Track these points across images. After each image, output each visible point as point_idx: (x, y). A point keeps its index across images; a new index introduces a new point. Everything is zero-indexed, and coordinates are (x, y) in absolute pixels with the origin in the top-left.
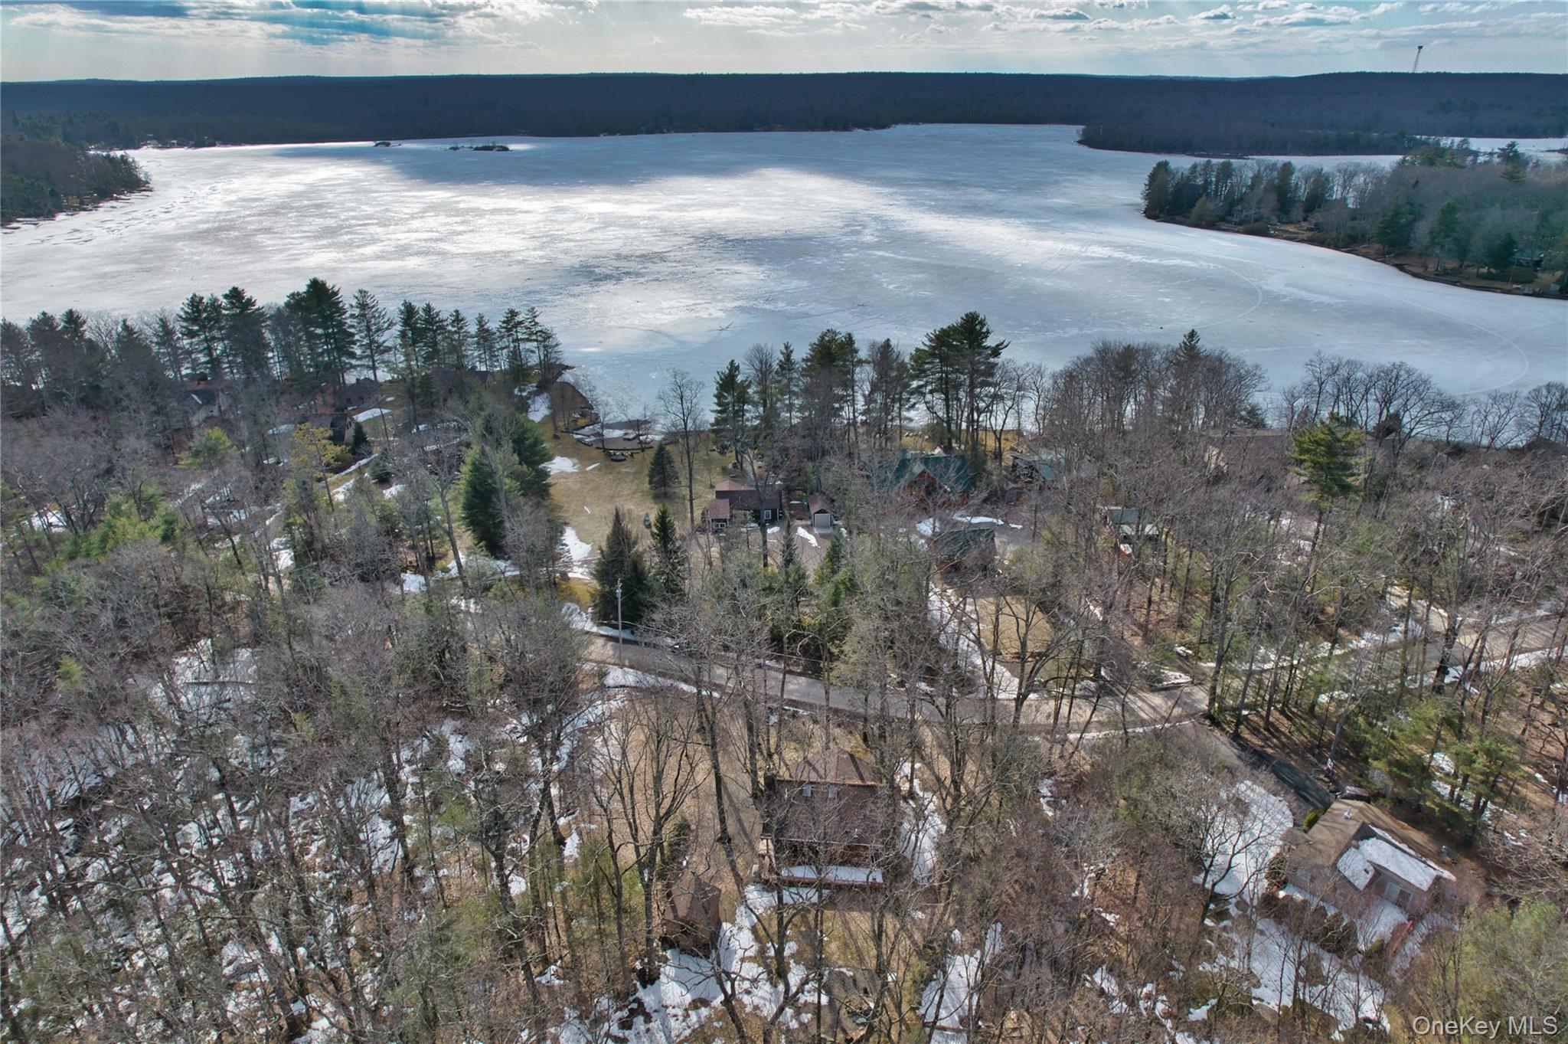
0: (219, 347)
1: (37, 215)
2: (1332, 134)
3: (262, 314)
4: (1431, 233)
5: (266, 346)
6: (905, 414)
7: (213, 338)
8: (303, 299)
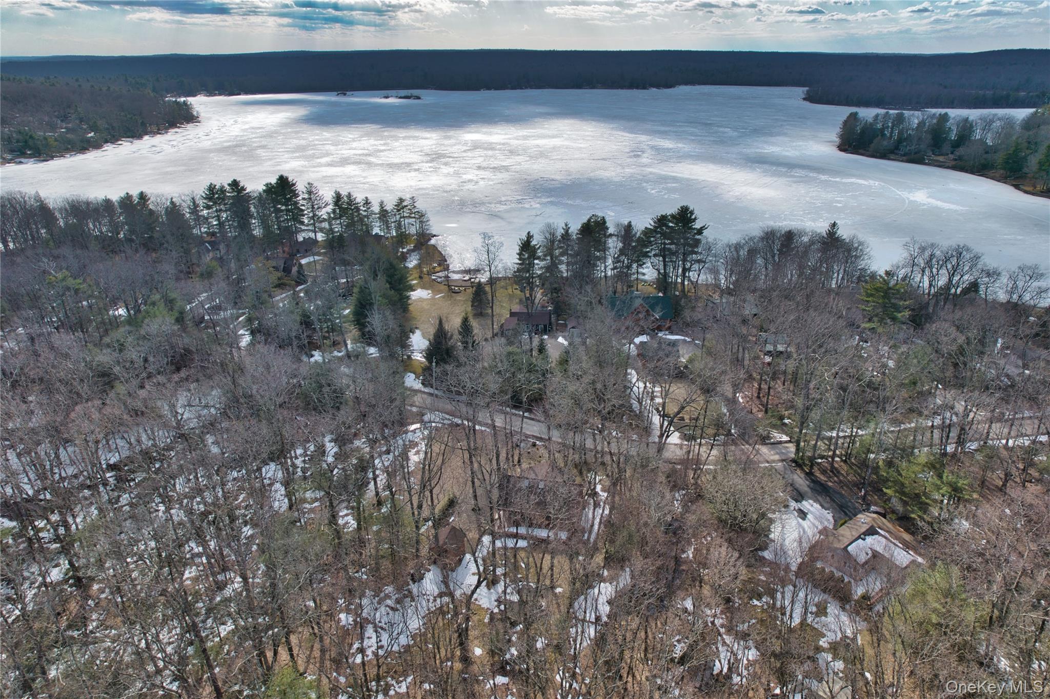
0: (224, 215)
1: (133, 137)
2: (989, 93)
3: (250, 197)
4: (1039, 163)
5: (252, 216)
6: (641, 270)
7: (221, 210)
8: (273, 187)
